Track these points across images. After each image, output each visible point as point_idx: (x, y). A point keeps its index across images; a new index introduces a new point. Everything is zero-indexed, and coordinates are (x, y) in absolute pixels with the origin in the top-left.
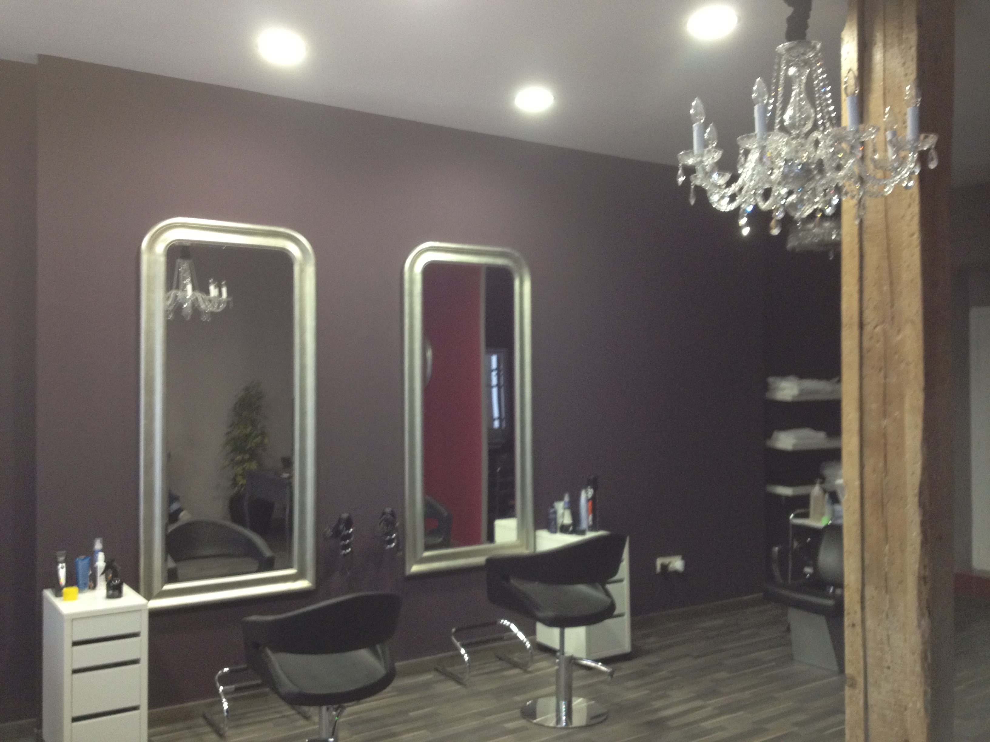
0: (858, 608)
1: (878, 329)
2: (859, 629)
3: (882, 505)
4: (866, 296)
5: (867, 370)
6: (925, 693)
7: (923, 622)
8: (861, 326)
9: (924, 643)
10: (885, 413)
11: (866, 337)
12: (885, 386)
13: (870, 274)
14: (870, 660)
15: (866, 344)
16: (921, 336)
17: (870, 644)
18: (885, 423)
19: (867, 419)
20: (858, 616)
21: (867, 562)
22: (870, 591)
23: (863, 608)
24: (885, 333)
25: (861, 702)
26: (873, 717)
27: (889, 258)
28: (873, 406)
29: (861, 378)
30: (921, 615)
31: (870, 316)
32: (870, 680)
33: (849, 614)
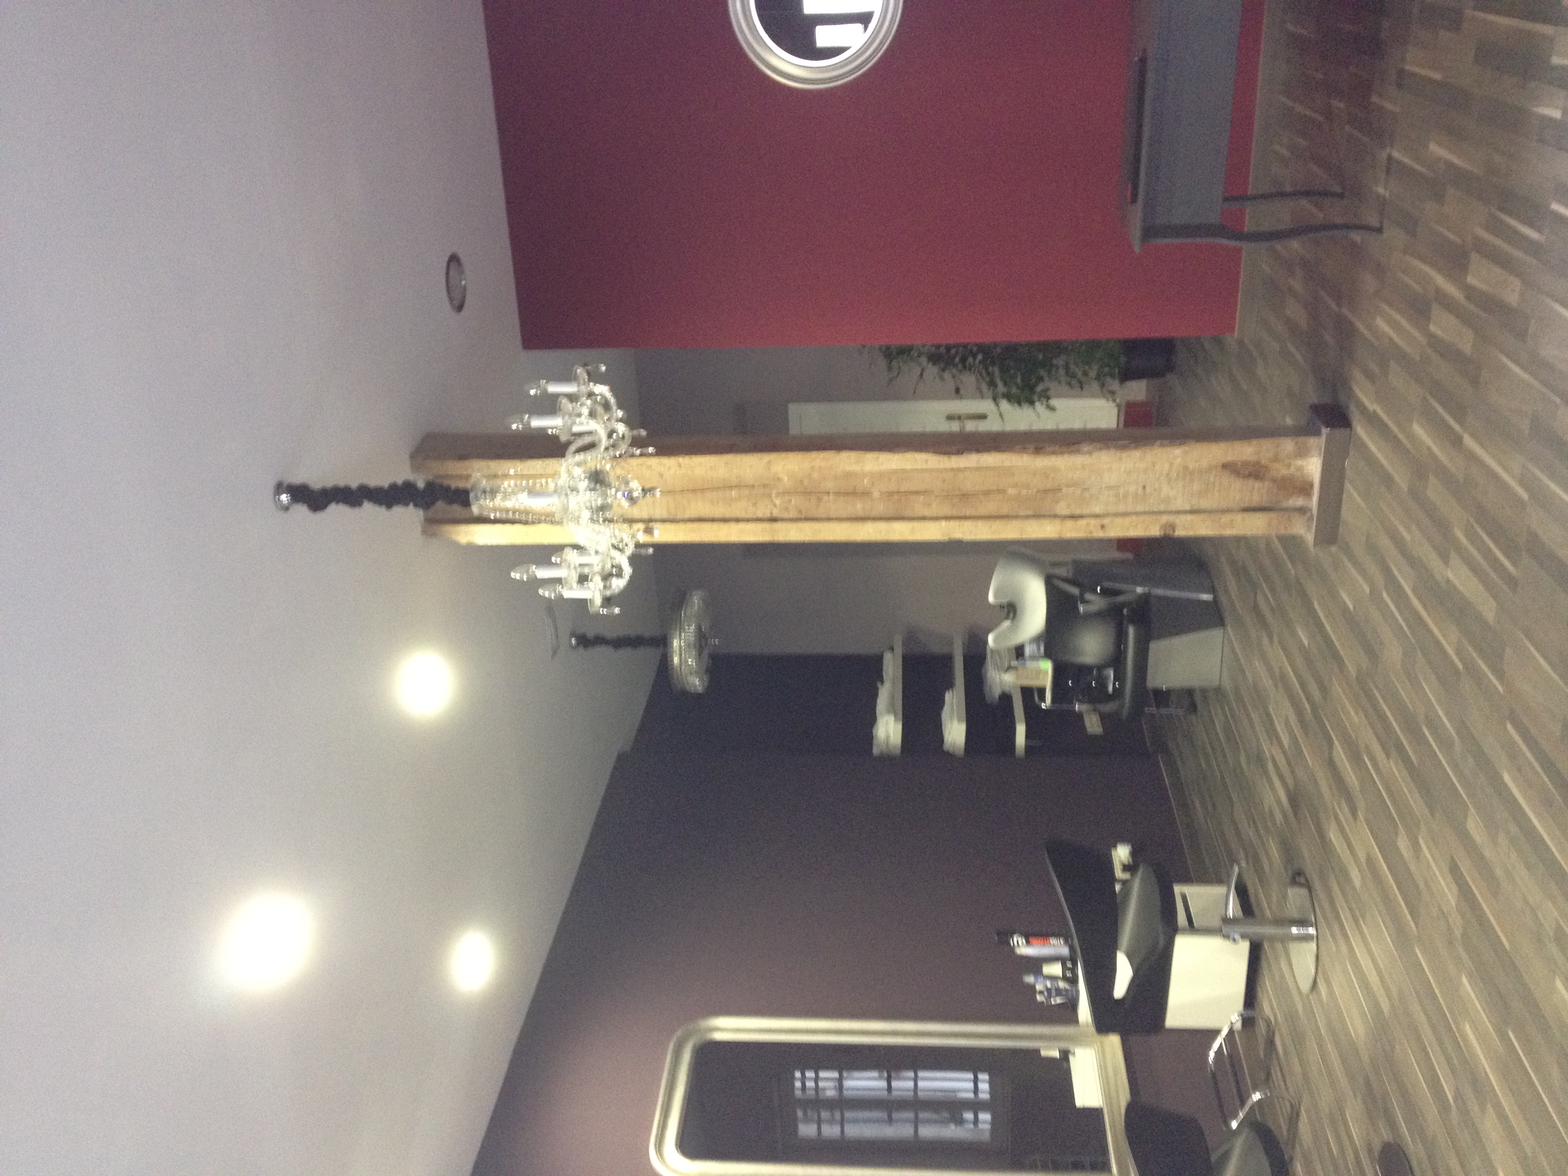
0: (1082, 522)
1: (778, 502)
2: (1106, 521)
3: (965, 497)
4: (743, 515)
5: (821, 512)
6: (1162, 445)
7: (1086, 449)
8: (773, 520)
9: (1108, 448)
10: (866, 494)
11: (785, 515)
12: (838, 494)
13: (720, 511)
14: (1139, 508)
15: (792, 514)
16: (783, 455)
17: (1121, 508)
18: (876, 494)
19: (874, 513)
20: (1093, 521)
21: (1030, 513)
22: (1062, 509)
23: (1081, 517)
24: (782, 494)
25: (1189, 517)
26: (1205, 504)
27: (703, 490)
28: (859, 507)
29: (829, 519)
30: (1078, 451)
31: (763, 511)
32: (1162, 507)
33: (1091, 533)
